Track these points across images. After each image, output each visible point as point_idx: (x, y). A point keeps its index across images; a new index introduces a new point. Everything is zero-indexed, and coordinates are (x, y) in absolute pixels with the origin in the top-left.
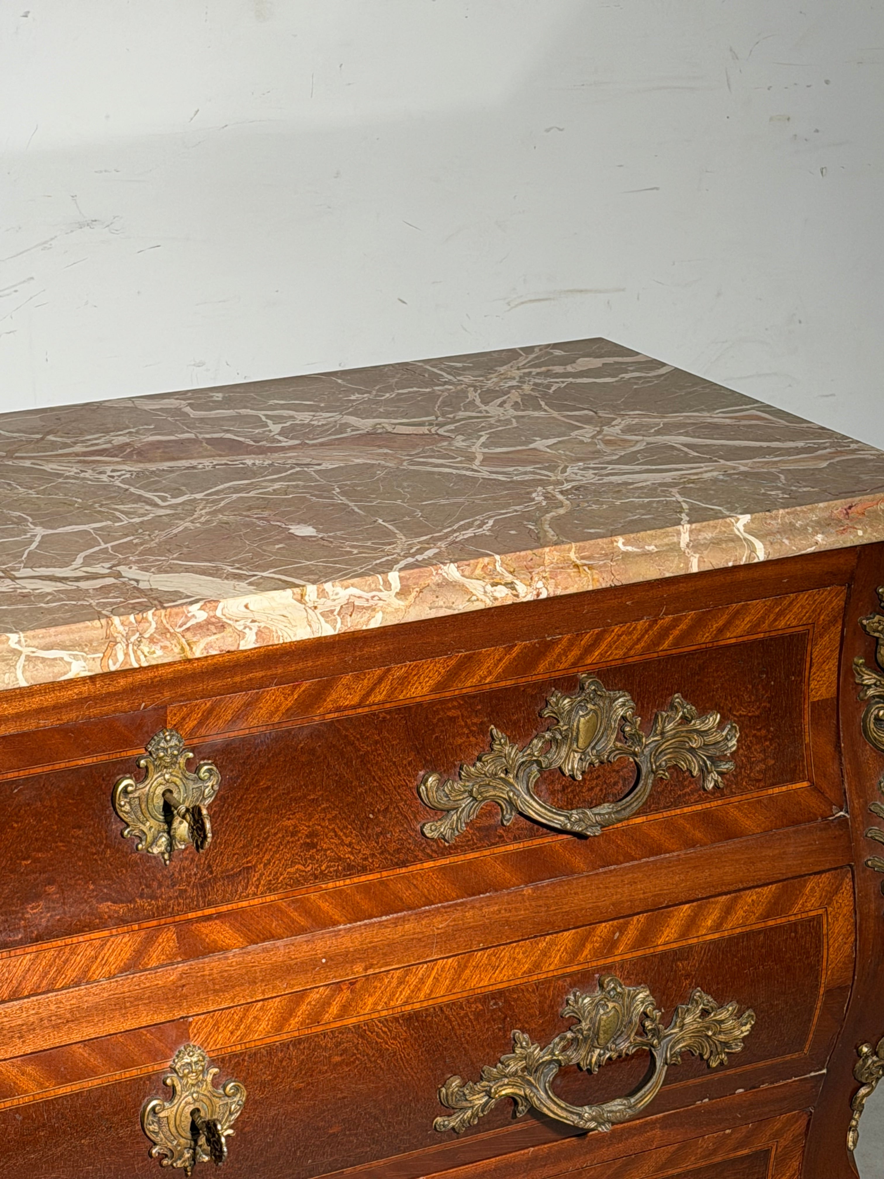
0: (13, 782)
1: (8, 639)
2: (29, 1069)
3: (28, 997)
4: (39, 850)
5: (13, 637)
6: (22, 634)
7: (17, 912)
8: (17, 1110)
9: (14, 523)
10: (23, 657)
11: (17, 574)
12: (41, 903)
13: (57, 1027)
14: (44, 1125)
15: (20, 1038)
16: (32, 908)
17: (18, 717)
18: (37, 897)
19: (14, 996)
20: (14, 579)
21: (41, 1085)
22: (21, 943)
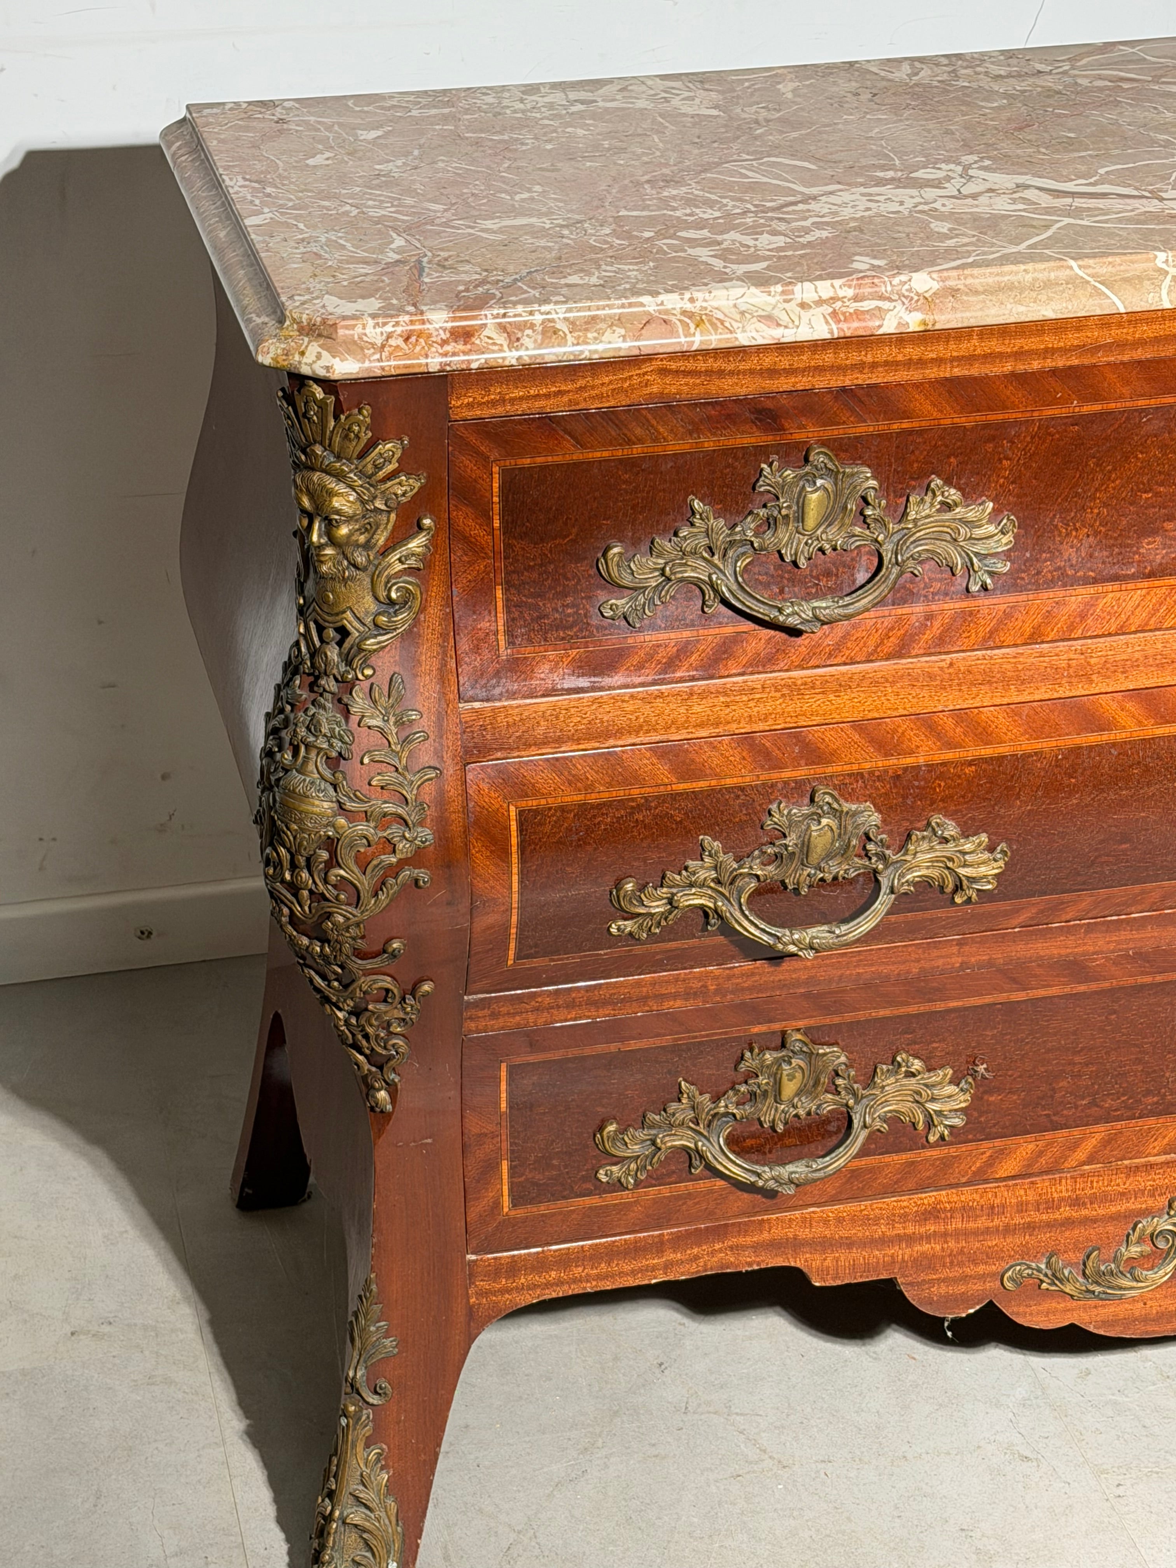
0: (1143, 410)
1: (1156, 257)
2: (1129, 705)
3: (1135, 632)
4: (1162, 484)
5: (1161, 256)
6: (1170, 254)
7: (1130, 546)
8: (1114, 745)
9: (1161, 146)
10: (1169, 278)
11: (1164, 195)
12: (1158, 539)
13: (1161, 666)
14: (1139, 763)
15: (1123, 673)
16: (1149, 543)
17: (1157, 340)
18: (1154, 532)
19: (1121, 631)
20: (1162, 199)
21: (1140, 723)
22: (1133, 577)
